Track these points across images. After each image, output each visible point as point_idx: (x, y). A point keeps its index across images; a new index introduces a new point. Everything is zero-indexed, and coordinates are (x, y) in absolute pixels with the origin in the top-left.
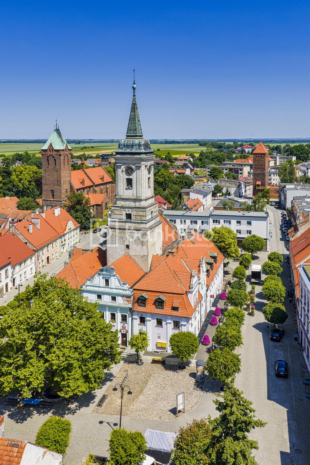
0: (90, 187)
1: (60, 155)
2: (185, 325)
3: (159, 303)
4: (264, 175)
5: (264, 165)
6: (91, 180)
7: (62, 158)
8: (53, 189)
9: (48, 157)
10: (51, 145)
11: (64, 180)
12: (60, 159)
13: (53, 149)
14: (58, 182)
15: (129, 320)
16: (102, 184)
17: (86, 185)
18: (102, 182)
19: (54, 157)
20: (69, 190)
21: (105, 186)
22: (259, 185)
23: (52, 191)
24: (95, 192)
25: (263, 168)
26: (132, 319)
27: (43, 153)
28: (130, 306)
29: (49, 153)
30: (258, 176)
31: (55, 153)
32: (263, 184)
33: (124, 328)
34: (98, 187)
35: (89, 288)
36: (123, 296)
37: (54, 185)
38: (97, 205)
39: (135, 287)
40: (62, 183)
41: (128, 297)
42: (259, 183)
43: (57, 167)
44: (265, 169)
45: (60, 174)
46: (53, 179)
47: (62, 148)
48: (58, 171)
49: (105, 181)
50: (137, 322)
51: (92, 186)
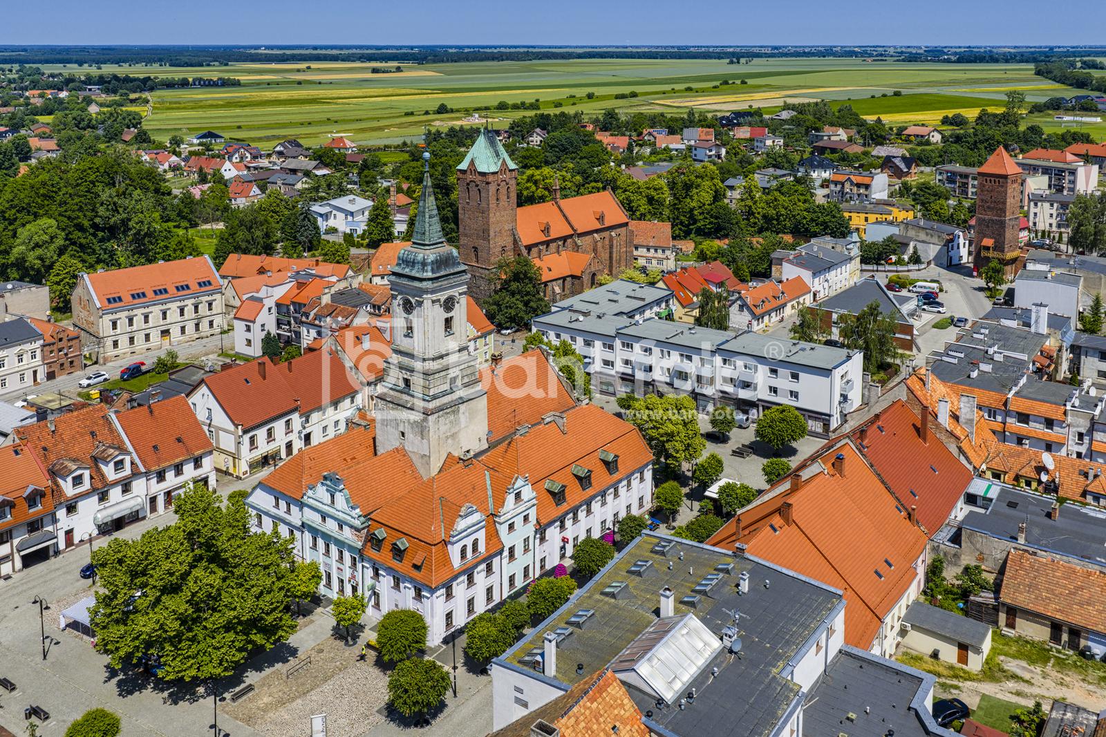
0: (564, 239)
1: (488, 183)
2: (428, 598)
3: (398, 553)
4: (1002, 224)
5: (1004, 203)
6: (569, 223)
7: (492, 188)
8: (476, 245)
9: (468, 184)
10: (472, 163)
11: (498, 229)
12: (488, 191)
13: (475, 170)
14: (485, 234)
15: (359, 566)
16: (597, 231)
17: (553, 235)
18: (599, 226)
19: (477, 186)
20: (510, 246)
21: (606, 234)
22: (987, 248)
23: (475, 249)
24: (577, 248)
25: (1001, 209)
26: (363, 566)
27: (461, 176)
28: (359, 545)
29: (470, 177)
30: (988, 226)
31: (480, 178)
32: (999, 247)
33: (354, 577)
34: (588, 239)
35: (311, 502)
36: (351, 527)
37: (478, 237)
38: (573, 277)
39: (372, 516)
40: (492, 234)
41: (358, 530)
42: (988, 242)
43: (484, 205)
44: (1005, 212)
45: (488, 217)
46: (476, 226)
47: (493, 169)
48: (484, 212)
49: (607, 224)
50: (369, 572)
51: (571, 236)
